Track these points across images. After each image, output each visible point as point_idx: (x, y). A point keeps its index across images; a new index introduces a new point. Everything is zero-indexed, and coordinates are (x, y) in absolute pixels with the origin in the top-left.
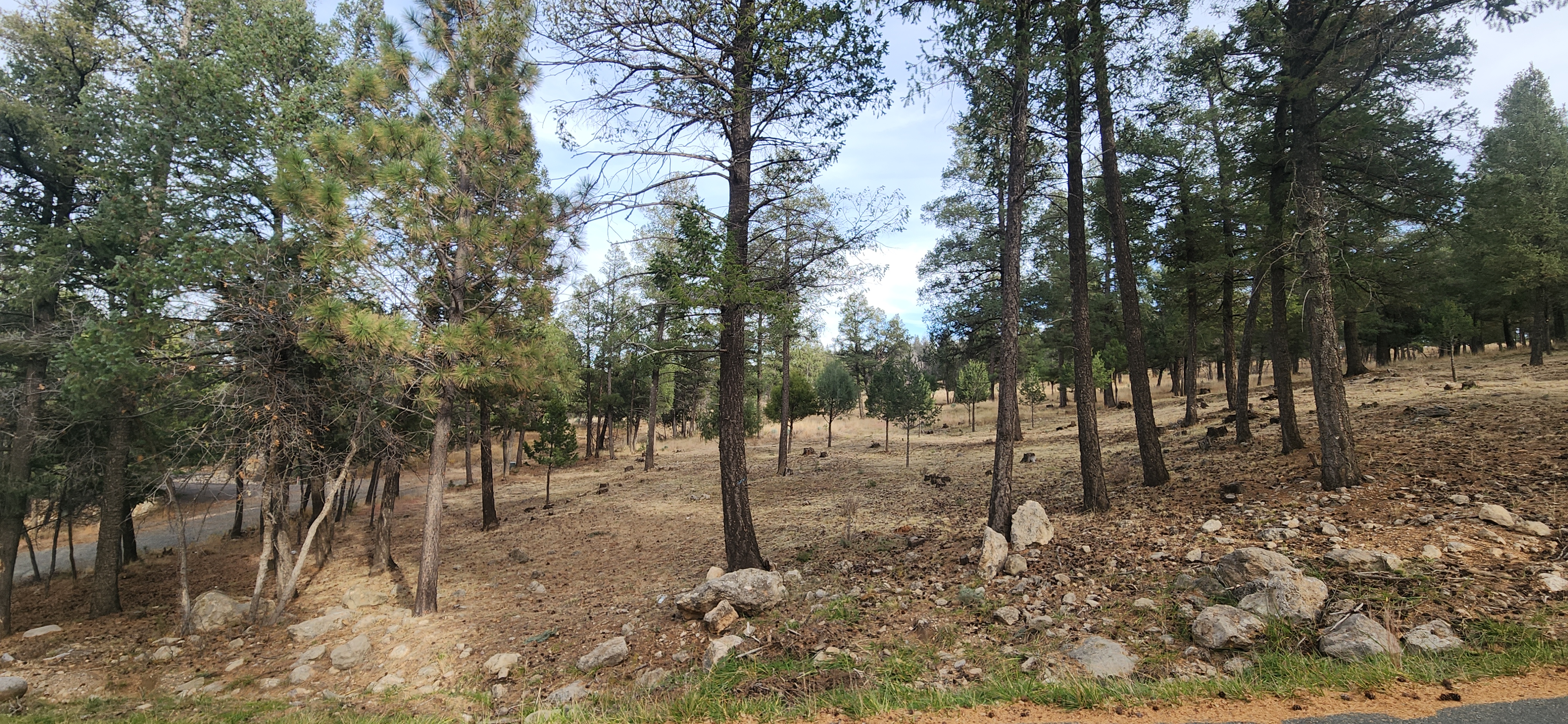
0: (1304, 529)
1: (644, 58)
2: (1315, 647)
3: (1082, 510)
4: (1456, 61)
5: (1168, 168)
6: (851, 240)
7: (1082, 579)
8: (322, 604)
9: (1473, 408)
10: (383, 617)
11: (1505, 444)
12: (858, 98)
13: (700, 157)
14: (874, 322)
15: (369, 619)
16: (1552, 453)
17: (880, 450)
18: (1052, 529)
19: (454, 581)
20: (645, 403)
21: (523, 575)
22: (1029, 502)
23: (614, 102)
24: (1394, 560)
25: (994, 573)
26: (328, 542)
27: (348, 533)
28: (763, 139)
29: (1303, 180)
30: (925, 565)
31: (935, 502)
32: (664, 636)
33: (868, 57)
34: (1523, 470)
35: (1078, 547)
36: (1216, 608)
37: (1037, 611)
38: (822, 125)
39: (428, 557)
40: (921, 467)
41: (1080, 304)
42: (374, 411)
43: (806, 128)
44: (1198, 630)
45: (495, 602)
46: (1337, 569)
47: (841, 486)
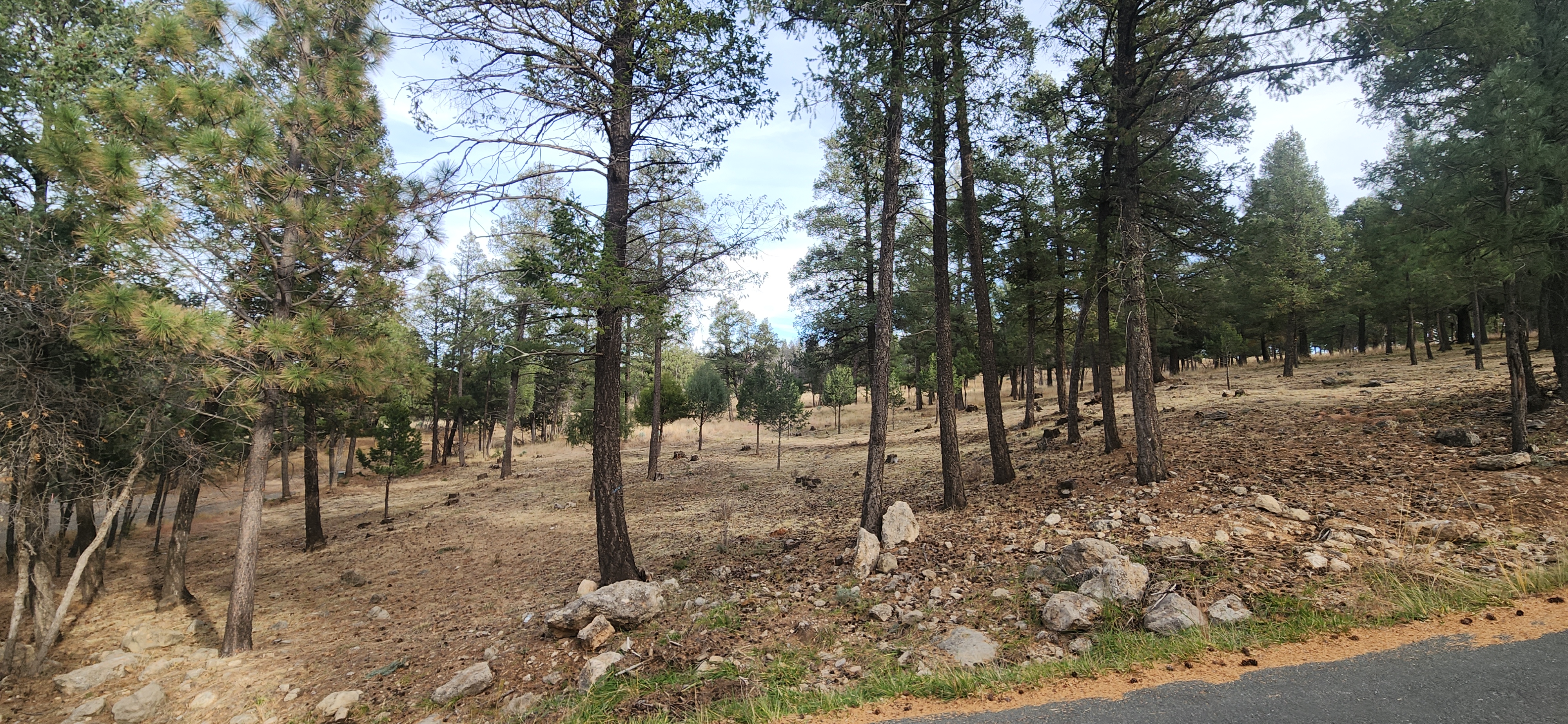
0: (1125, 520)
1: (515, 41)
2: (1140, 624)
3: (943, 508)
4: (1239, 123)
5: (1012, 194)
6: (733, 246)
7: (946, 573)
8: (95, 648)
9: (1245, 413)
10: (180, 660)
11: (1270, 443)
12: (742, 106)
13: (577, 152)
14: (744, 325)
15: (161, 663)
16: (1307, 451)
17: (751, 452)
18: (917, 527)
19: (271, 612)
20: (501, 405)
21: (359, 600)
22: (898, 503)
23: (480, 85)
24: (1195, 545)
25: (868, 572)
26: (99, 573)
27: (124, 560)
28: (644, 138)
29: (1127, 215)
30: (801, 567)
31: (808, 504)
32: (533, 658)
33: (751, 66)
34: (1285, 466)
35: (941, 543)
36: (1062, 595)
37: (908, 606)
38: (704, 129)
39: (242, 587)
40: (792, 469)
41: (943, 317)
42: (167, 418)
43: (688, 131)
44: (1048, 616)
45: (326, 633)
46: (1154, 555)
47: (713, 491)
